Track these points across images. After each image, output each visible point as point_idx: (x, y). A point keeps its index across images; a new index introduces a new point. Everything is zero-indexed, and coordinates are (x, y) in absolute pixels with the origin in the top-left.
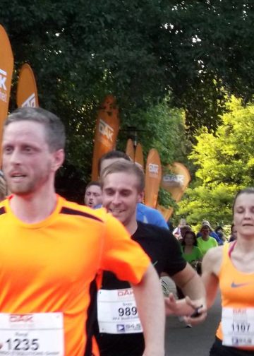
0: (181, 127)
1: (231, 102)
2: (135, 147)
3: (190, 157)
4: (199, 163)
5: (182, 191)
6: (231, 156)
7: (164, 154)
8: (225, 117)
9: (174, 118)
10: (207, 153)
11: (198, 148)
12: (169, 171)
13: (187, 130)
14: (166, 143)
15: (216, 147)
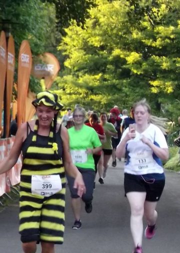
0: (51, 20)
2: (7, 39)
3: (59, 48)
4: (67, 53)
5: (52, 80)
6: (97, 47)
7: (36, 45)
8: (92, 11)
9: (45, 12)
10: (75, 44)
11: (66, 39)
12: (41, 61)
13: (57, 23)
14: (38, 35)
15: (84, 39)
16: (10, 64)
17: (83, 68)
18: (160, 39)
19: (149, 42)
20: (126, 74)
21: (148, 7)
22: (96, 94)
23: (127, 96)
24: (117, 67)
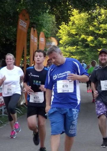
0: (53, 22)
1: (74, 12)
2: (34, 31)
3: (57, 35)
4: (61, 37)
6: (74, 34)
7: (47, 34)
8: (72, 18)
9: (51, 19)
10: (64, 33)
11: (60, 31)
12: (49, 41)
13: (56, 24)
14: (47, 29)
15: (68, 31)
16: (36, 42)
17: (68, 44)
18: (102, 30)
19: (97, 32)
20: (87, 46)
21: (96, 16)
22: (74, 55)
23: (88, 56)
24: (83, 43)
